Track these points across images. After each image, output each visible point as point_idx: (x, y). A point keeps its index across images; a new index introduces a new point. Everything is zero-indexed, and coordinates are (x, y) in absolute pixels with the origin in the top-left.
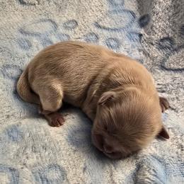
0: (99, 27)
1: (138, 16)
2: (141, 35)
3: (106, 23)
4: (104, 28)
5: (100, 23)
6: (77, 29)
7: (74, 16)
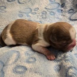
0: (46, 9)
1: (61, 4)
2: (62, 10)
3: (49, 7)
4: (48, 9)
5: (47, 8)
6: (39, 10)
7: (37, 6)
